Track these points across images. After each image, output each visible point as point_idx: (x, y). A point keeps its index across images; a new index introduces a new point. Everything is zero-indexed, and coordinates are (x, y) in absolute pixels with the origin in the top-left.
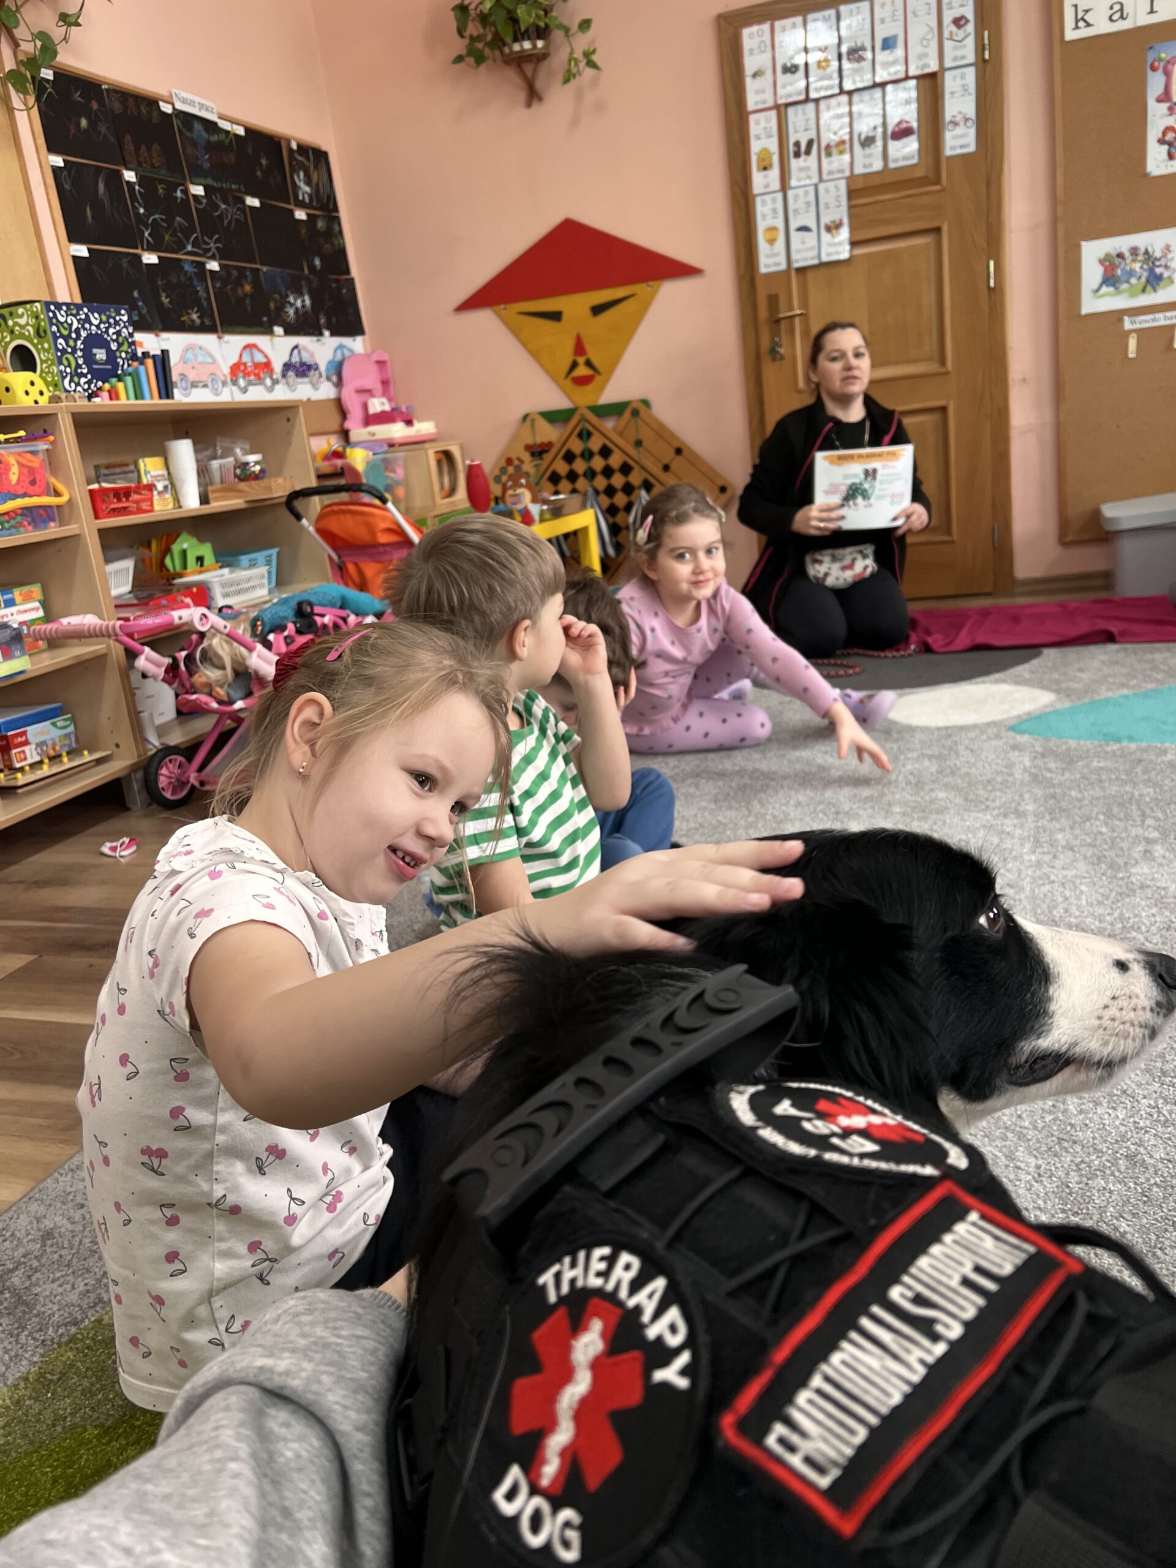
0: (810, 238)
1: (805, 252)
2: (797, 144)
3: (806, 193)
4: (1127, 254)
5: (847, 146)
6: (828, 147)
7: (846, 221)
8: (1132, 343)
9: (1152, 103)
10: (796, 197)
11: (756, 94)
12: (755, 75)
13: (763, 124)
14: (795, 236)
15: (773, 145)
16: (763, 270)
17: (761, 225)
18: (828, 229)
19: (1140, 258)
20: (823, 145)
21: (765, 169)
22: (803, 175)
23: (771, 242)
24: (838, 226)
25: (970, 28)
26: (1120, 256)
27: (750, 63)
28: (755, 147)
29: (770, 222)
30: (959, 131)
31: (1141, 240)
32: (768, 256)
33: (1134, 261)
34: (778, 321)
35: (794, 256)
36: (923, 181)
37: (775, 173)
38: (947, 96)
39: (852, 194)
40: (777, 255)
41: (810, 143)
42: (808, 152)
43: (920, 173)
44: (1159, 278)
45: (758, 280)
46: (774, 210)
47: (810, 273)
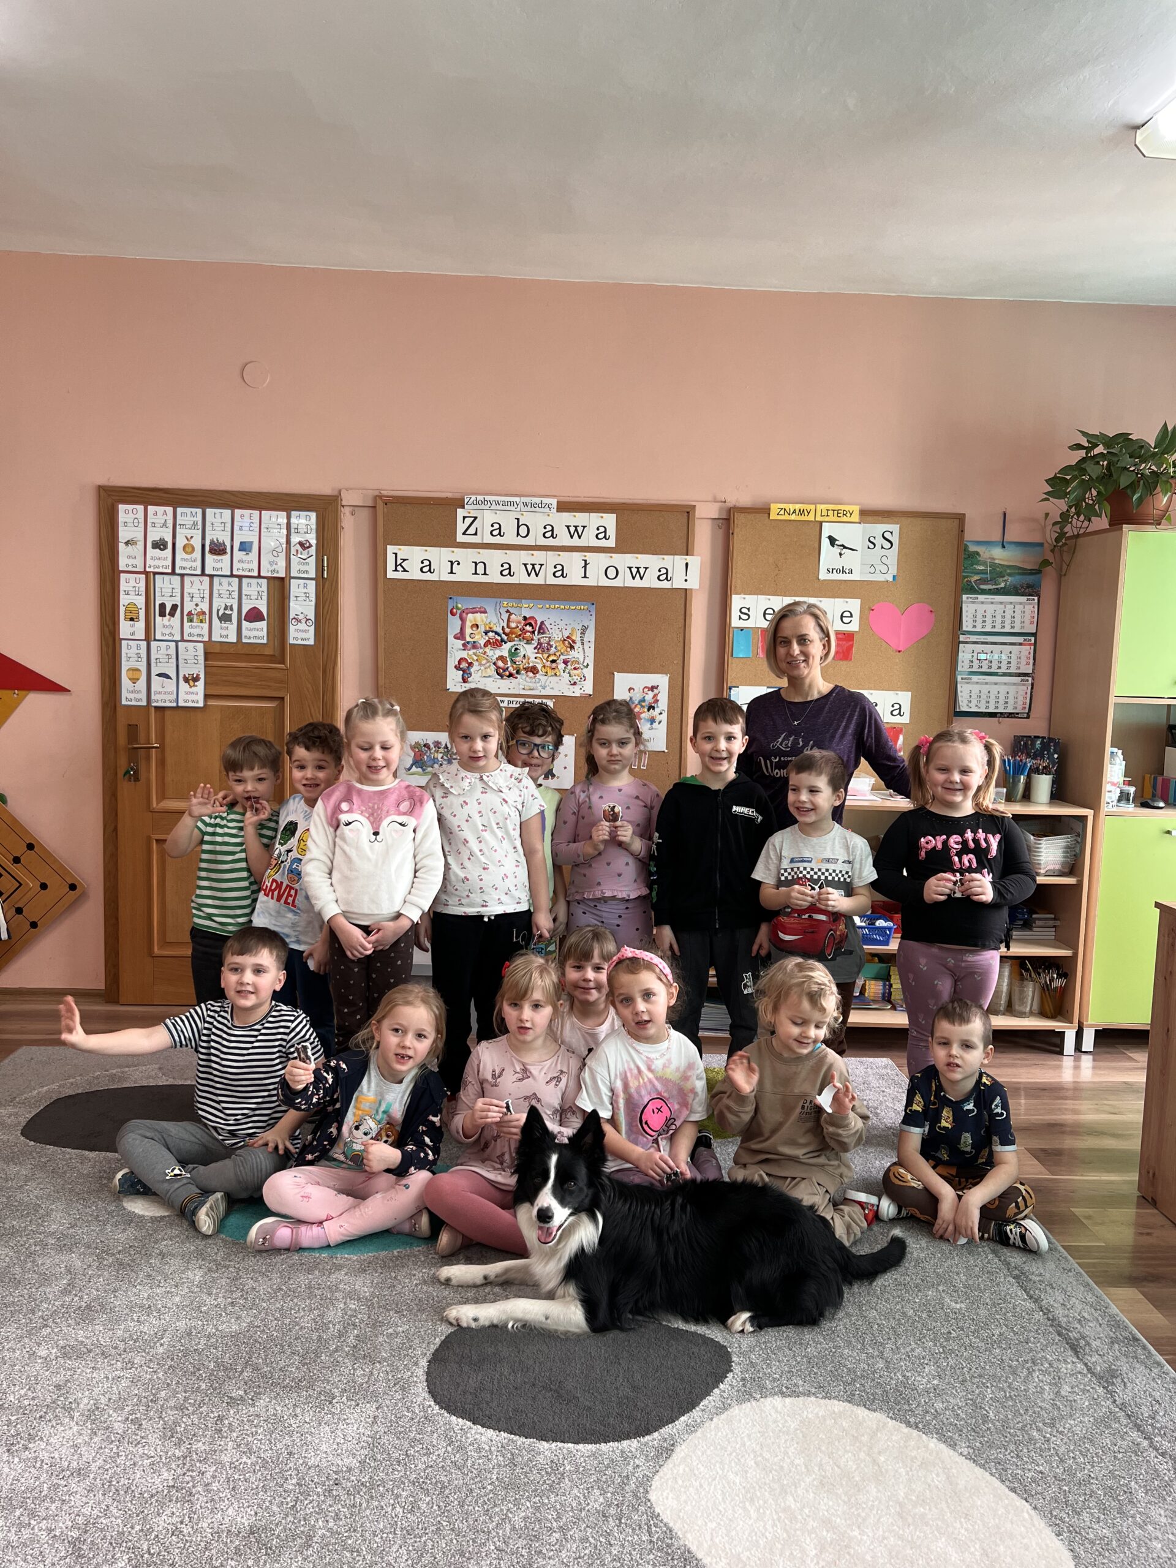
0: (170, 685)
1: (164, 694)
2: (163, 606)
3: (168, 648)
4: (432, 746)
5: (207, 616)
6: (190, 614)
7: (202, 676)
9: (451, 638)
10: (158, 649)
11: (127, 558)
12: (127, 543)
13: (132, 583)
14: (155, 680)
15: (141, 601)
16: (124, 702)
17: (125, 666)
18: (186, 680)
19: (441, 750)
20: (185, 613)
21: (132, 619)
22: (167, 631)
23: (134, 680)
24: (196, 679)
25: (313, 550)
26: (426, 745)
27: (123, 534)
28: (124, 600)
29: (133, 664)
30: (302, 626)
32: (128, 691)
33: (437, 752)
34: (136, 750)
35: (153, 697)
36: (271, 658)
37: (141, 625)
38: (292, 598)
39: (207, 655)
40: (139, 692)
41: (174, 607)
42: (172, 614)
43: (268, 652)
45: (118, 709)
46: (139, 655)
47: (167, 713)
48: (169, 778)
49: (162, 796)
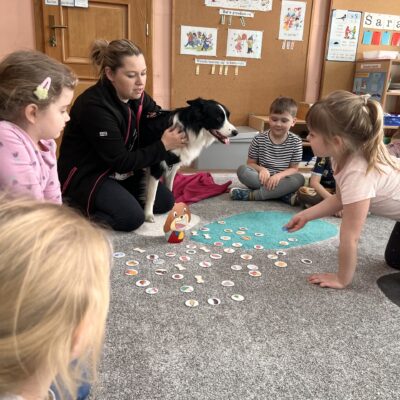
8: (198, 68)
16: (46, 3)
26: (195, 34)
31: (203, 30)
33: (199, 37)
34: (54, 28)
35: (62, 1)
44: (208, 46)
47: (69, 11)
48: (72, 46)
49: (68, 56)
